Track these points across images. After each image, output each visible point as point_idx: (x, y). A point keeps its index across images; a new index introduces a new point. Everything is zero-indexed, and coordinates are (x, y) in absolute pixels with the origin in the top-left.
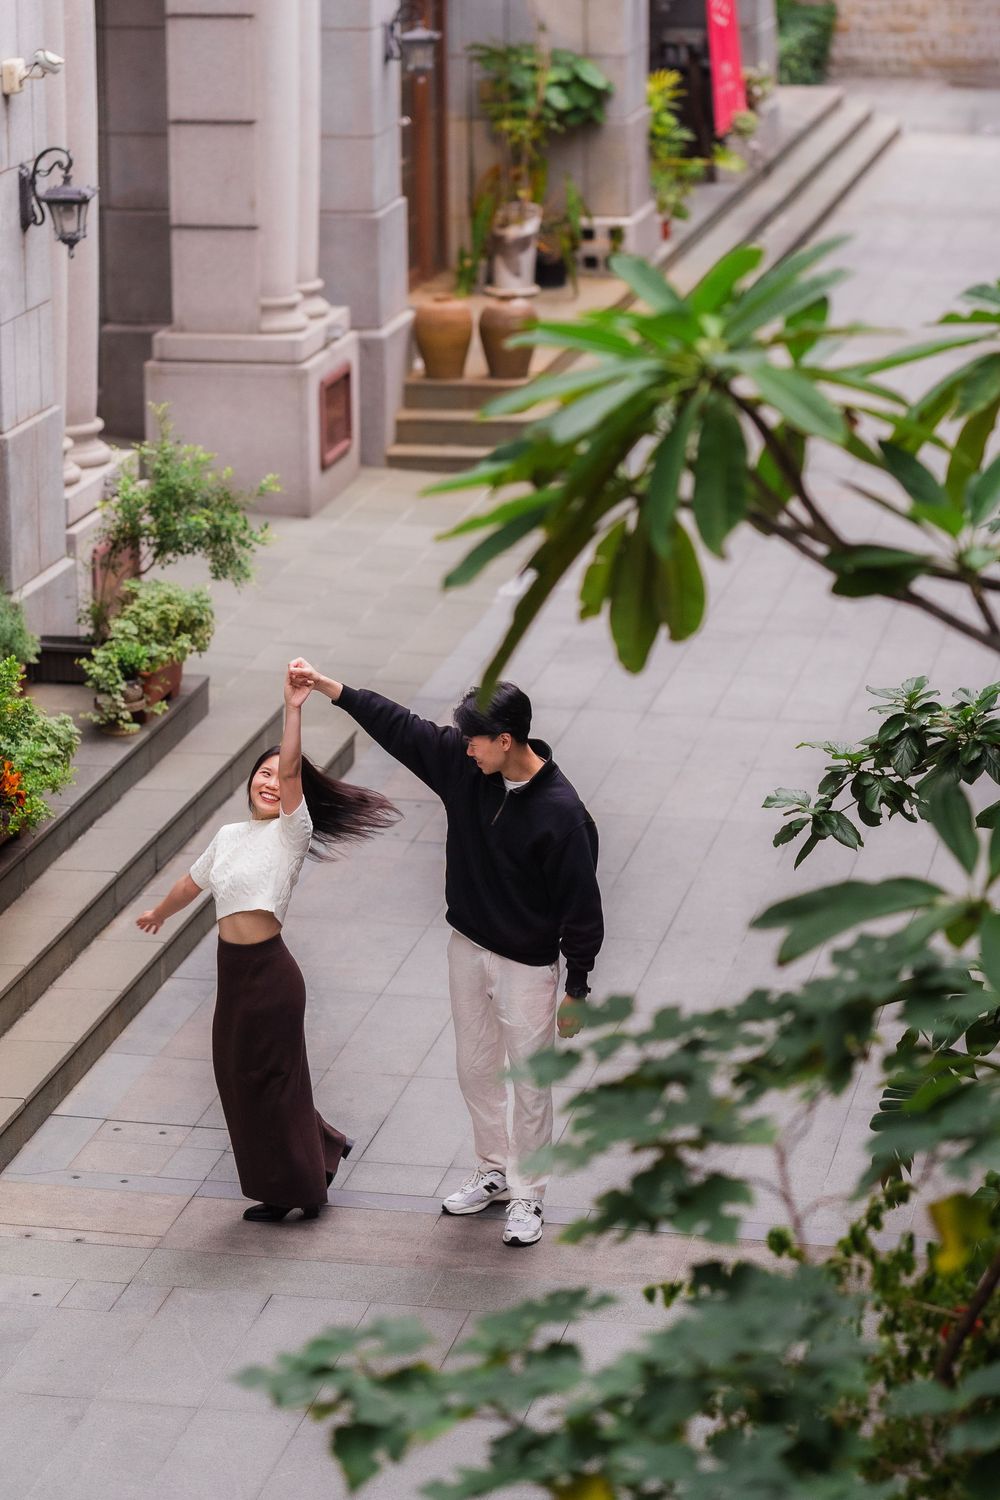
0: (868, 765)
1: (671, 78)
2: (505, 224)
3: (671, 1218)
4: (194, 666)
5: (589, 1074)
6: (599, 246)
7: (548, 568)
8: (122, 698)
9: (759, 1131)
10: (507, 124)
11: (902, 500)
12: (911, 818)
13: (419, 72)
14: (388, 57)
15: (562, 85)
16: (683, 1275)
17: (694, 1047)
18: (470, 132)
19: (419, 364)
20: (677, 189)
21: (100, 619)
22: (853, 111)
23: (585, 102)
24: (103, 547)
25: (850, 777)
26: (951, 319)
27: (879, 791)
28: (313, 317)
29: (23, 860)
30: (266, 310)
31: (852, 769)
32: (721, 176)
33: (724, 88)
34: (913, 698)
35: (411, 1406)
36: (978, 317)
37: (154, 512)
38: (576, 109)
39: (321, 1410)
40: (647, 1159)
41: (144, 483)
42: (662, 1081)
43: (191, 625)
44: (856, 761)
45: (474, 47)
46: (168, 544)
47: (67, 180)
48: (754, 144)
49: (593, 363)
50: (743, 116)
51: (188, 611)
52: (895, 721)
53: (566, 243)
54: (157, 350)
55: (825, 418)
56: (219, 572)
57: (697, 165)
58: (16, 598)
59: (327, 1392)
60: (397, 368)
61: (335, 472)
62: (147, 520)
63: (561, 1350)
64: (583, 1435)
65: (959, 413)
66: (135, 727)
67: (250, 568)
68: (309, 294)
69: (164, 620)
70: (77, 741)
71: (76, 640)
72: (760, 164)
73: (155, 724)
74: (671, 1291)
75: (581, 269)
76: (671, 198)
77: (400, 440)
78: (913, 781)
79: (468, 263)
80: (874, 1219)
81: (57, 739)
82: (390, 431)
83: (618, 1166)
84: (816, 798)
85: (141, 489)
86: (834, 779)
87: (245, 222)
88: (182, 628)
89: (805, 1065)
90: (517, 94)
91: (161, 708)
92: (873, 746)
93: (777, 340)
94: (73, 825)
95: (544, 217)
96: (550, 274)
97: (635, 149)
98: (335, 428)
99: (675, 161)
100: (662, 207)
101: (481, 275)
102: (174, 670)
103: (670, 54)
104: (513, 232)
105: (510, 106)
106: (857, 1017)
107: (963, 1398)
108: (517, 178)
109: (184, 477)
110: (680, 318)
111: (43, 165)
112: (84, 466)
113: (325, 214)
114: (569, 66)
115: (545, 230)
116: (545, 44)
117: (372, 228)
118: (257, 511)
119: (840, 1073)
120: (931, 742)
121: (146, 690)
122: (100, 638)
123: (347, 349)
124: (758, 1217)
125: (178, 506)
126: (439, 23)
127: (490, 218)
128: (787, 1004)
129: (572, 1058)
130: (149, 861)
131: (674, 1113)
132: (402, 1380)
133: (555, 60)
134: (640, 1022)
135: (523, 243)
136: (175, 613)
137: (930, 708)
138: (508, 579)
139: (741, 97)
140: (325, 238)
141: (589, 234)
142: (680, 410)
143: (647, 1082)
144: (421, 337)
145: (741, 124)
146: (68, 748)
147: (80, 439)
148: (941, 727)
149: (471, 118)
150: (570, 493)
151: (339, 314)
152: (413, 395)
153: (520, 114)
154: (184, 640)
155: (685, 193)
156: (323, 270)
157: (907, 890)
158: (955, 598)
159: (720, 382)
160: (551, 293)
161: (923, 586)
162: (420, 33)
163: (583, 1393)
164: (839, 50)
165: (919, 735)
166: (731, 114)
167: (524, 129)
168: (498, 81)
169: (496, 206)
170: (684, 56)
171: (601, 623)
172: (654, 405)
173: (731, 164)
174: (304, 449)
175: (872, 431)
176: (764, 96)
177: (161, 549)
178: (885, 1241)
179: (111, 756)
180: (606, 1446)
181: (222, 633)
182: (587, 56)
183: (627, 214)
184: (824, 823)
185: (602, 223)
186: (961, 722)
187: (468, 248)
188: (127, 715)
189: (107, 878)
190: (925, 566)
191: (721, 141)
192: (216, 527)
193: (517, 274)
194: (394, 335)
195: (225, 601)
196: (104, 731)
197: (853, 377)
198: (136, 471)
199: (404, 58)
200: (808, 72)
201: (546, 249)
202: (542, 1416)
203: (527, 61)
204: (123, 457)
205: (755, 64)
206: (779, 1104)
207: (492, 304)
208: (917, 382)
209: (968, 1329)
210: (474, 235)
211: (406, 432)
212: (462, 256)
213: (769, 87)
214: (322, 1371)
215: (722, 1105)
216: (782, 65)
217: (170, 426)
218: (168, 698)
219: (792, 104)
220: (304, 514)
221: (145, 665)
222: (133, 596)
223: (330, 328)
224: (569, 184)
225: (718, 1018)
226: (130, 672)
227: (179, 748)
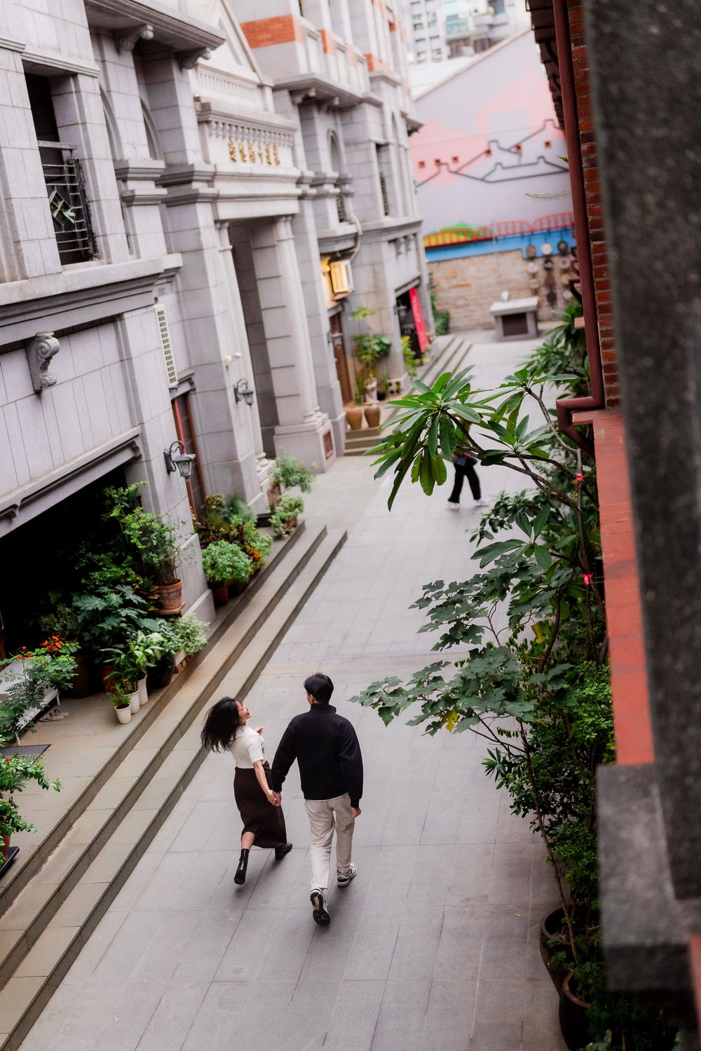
0: (492, 516)
1: (407, 338)
2: (367, 385)
3: (462, 639)
4: (300, 517)
5: (434, 604)
6: (394, 387)
7: (402, 470)
8: (282, 529)
9: (482, 613)
10: (364, 357)
11: (497, 437)
12: (506, 529)
13: (338, 345)
14: (329, 342)
15: (378, 344)
16: (468, 656)
17: (461, 592)
18: (354, 361)
19: (349, 427)
20: (413, 369)
21: (272, 508)
22: (458, 341)
23: (385, 348)
24: (270, 488)
25: (488, 520)
26: (503, 386)
27: (497, 523)
28: (318, 417)
29: (261, 576)
30: (305, 417)
31: (488, 518)
32: (424, 363)
33: (422, 339)
34: (502, 496)
35: (400, 700)
36: (510, 385)
37: (283, 476)
38: (382, 350)
39: (375, 705)
40: (453, 625)
41: (279, 469)
42: (454, 603)
43: (298, 505)
44: (489, 515)
45: (352, 336)
46: (288, 484)
47: (247, 387)
48: (433, 353)
49: (404, 411)
50: (428, 346)
51: (296, 502)
52: (499, 503)
53: (385, 387)
54: (276, 433)
55: (474, 416)
56: (303, 490)
57: (417, 361)
58: (249, 505)
59: (375, 700)
60: (344, 428)
61: (330, 459)
62: (281, 479)
63: (436, 679)
64: (448, 700)
65: (508, 412)
66: (287, 535)
67: (312, 488)
68: (316, 411)
69: (290, 505)
70: (272, 541)
71: (266, 514)
72: (435, 359)
73: (292, 534)
74: (462, 663)
75: (390, 394)
76: (412, 371)
77: (347, 448)
78: (506, 519)
79: (358, 397)
80: (515, 636)
81: (266, 541)
82: (343, 446)
83: (445, 628)
84: (480, 527)
85: (278, 470)
86: (483, 522)
87: (295, 393)
88: (296, 507)
89: (492, 593)
90: (365, 348)
91: (293, 530)
92: (493, 511)
93: (457, 398)
94: (274, 564)
95: (378, 381)
96: (381, 397)
97: (400, 359)
98: (328, 447)
99: (412, 361)
100: (409, 374)
101: (362, 400)
102: (295, 519)
103: (406, 332)
104: (369, 387)
105: (364, 352)
106: (506, 578)
107: (549, 677)
108: (368, 371)
109: (290, 466)
110: (430, 395)
111: (240, 384)
112: (262, 466)
113: (318, 389)
114: (379, 339)
115: (378, 385)
116: (371, 333)
117: (331, 391)
118: (312, 473)
119: (503, 595)
120: (509, 508)
121: (288, 525)
122: (273, 513)
123: (328, 426)
124: (486, 638)
125: (290, 473)
126: (341, 331)
127: (363, 384)
128: (485, 578)
129: (429, 600)
130: (295, 572)
131: (458, 610)
132: (395, 693)
133: (375, 337)
134: (446, 588)
135: (373, 389)
136: (293, 503)
137: (507, 498)
138: (391, 474)
139: (427, 341)
140: (318, 395)
141: (390, 384)
142: (433, 421)
143: (450, 603)
144: (349, 419)
145: (428, 348)
146: (270, 543)
147: (260, 459)
148: (510, 504)
149: (353, 357)
150: (407, 446)
151: (325, 416)
152: (348, 435)
153: (367, 354)
154: (297, 510)
155: (415, 369)
156: (319, 404)
157: (513, 543)
158: (516, 462)
159: (443, 410)
160: (382, 402)
161: (506, 459)
162: (337, 334)
163: (445, 689)
164: (451, 325)
165: (505, 506)
166: (424, 346)
167: (369, 357)
168: (359, 345)
169: (364, 379)
170: (409, 332)
171: (418, 483)
172: (426, 420)
173: (427, 360)
174: (321, 453)
175: (486, 419)
176: (433, 340)
177: (287, 486)
178: (519, 642)
179: (281, 544)
180: (455, 701)
181: (306, 507)
182: (383, 335)
183: (400, 377)
184: (483, 534)
185: (393, 381)
186: (516, 500)
187: (358, 393)
188: (284, 533)
189: (286, 578)
190: (505, 454)
191: (423, 353)
192: (301, 478)
193: (372, 398)
194: (341, 420)
195: (306, 498)
196: (278, 538)
197: (478, 405)
198: (276, 465)
199: (333, 342)
200: (444, 332)
201: (379, 390)
202: (434, 697)
203: (367, 339)
204: (272, 462)
205: (429, 331)
206: (487, 605)
207: (367, 407)
208: (496, 404)
209: (545, 662)
210: (359, 389)
211: (348, 446)
212: (356, 395)
213: (435, 337)
214: (374, 694)
215: (470, 607)
216: (437, 331)
217: (284, 451)
218: (294, 526)
219: (441, 341)
220: (323, 472)
221: (287, 518)
222: (280, 500)
223: (323, 420)
224: (383, 370)
225: (467, 583)
226: (283, 521)
227: (299, 540)
